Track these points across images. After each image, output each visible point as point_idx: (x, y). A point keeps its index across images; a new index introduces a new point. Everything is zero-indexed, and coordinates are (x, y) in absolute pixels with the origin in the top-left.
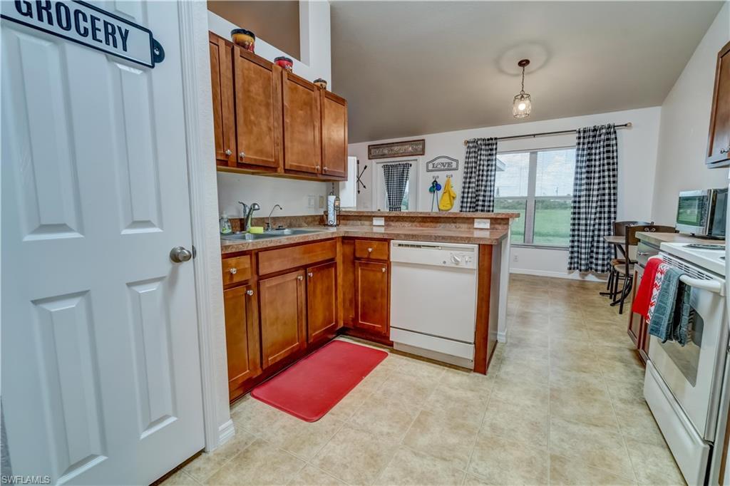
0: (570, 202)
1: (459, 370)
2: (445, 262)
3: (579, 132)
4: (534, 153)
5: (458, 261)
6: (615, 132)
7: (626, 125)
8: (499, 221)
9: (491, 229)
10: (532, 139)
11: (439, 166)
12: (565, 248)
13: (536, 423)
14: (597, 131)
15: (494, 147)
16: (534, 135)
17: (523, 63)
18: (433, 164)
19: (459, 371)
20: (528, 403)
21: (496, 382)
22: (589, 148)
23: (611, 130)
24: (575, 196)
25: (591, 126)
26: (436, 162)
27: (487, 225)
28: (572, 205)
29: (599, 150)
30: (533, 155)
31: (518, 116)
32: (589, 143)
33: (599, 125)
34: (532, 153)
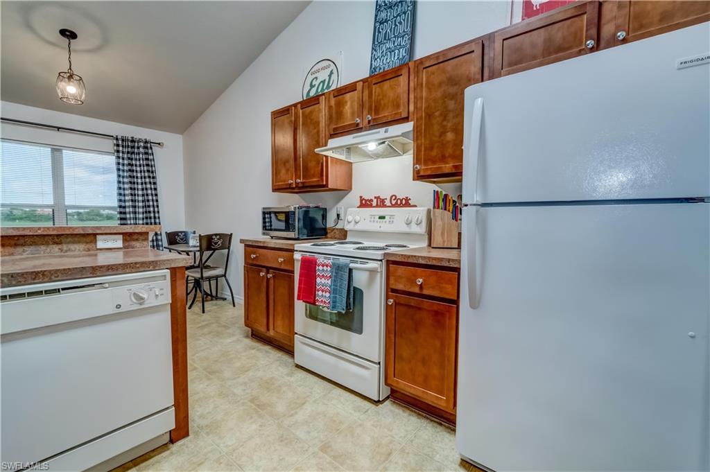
0: (115, 213)
1: (151, 457)
2: (118, 306)
3: (117, 139)
4: (56, 150)
5: (142, 298)
6: (151, 148)
7: (159, 144)
8: (135, 237)
9: (125, 247)
10: (54, 133)
13: (282, 437)
14: (135, 142)
16: (59, 128)
17: (69, 35)
19: (155, 458)
20: (254, 427)
21: (208, 434)
22: (129, 158)
23: (148, 145)
24: (120, 207)
25: (129, 136)
27: (119, 244)
28: (118, 216)
29: (139, 161)
30: (57, 153)
31: (65, 100)
32: (128, 152)
33: (137, 137)
34: (53, 150)
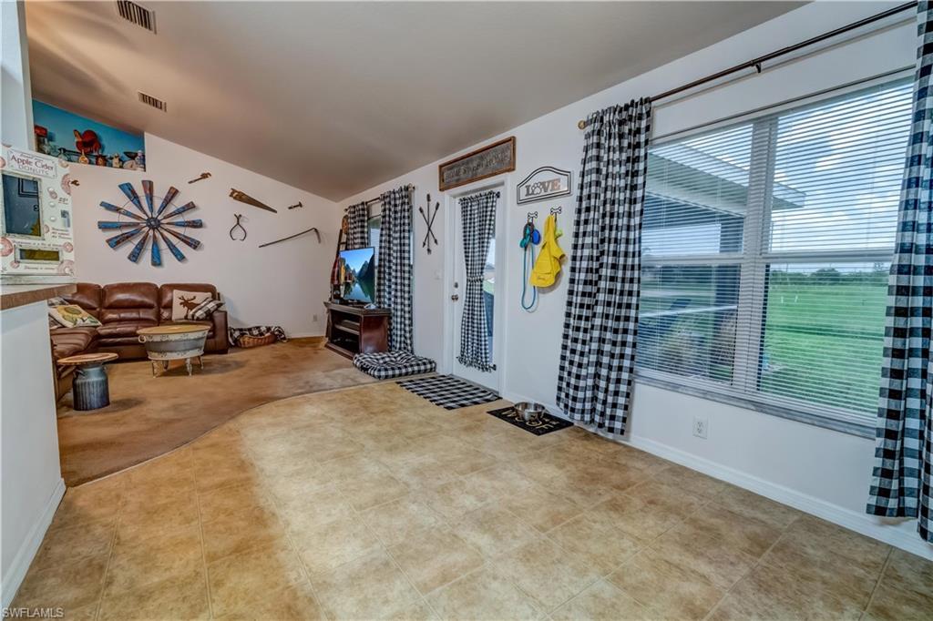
11: (537, 190)
12: (861, 430)
15: (644, 124)
16: (756, 63)
18: (528, 187)
26: (531, 183)
